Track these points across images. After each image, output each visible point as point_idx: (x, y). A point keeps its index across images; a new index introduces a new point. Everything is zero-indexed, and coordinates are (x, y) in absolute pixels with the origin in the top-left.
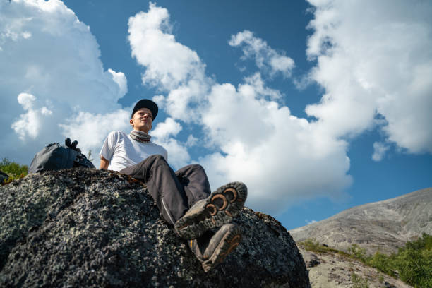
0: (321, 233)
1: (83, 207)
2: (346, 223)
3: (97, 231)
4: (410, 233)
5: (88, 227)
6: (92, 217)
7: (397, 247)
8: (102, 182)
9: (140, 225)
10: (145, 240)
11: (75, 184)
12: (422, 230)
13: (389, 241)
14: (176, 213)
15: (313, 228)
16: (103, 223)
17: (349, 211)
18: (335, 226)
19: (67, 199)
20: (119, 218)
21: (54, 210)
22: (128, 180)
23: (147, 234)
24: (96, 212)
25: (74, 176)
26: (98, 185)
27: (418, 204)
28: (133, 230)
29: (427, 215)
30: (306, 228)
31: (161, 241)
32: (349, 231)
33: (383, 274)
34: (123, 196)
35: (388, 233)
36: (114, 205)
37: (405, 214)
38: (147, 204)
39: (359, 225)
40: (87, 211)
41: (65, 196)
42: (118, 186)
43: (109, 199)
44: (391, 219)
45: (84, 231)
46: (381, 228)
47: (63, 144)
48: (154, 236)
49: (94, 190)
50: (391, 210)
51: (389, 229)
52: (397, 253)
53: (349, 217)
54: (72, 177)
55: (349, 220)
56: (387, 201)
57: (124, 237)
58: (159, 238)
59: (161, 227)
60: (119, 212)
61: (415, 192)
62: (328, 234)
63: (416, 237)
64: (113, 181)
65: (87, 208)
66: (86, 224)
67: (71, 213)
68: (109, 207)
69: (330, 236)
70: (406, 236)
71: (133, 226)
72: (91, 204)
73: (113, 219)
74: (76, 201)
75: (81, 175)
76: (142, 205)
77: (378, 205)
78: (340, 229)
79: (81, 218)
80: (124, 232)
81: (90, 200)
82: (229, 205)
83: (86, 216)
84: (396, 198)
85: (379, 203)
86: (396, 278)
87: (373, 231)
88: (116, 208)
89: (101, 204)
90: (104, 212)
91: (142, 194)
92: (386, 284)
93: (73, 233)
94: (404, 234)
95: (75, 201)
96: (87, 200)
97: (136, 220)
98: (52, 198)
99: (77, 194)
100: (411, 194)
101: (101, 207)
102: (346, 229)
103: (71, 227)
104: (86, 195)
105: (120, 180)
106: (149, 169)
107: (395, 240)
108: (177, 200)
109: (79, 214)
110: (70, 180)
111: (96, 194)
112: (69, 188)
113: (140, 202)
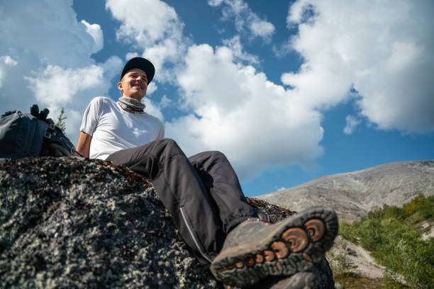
0: (291, 199)
1: (58, 229)
2: (315, 191)
3: (85, 279)
4: (371, 203)
5: (68, 270)
6: (75, 250)
7: (359, 215)
8: (88, 183)
9: (151, 254)
10: (160, 283)
11: (45, 186)
12: (382, 200)
13: (352, 209)
14: (204, 236)
15: (284, 194)
16: (93, 260)
17: (319, 180)
18: (305, 194)
19: (32, 212)
20: (117, 246)
21: (8, 235)
22: (126, 176)
23: (162, 269)
24: (81, 238)
25: (43, 172)
26: (81, 187)
27: (382, 177)
28: (139, 267)
29: (388, 188)
30: (276, 194)
31: (182, 280)
32: (317, 199)
33: (346, 241)
34: (122, 206)
35: (353, 202)
36: (109, 224)
37: (370, 185)
38: (157, 216)
39: (327, 193)
40: (67, 238)
41: (28, 208)
42: (113, 189)
43: (100, 213)
44: (356, 189)
45: (61, 279)
46: (347, 198)
47: (27, 112)
48: (171, 270)
49: (76, 198)
50: (358, 181)
51: (354, 199)
52: (359, 221)
53: (318, 186)
54: (40, 173)
55: (318, 188)
56: (355, 173)
57: (127, 282)
58: (178, 274)
59: (179, 255)
60: (117, 235)
61: (381, 166)
62: (297, 201)
63: (377, 207)
64: (105, 180)
65: (66, 233)
66: (64, 264)
67: (37, 242)
68: (101, 228)
69: (300, 202)
70: (367, 206)
71: (141, 259)
72: (71, 224)
73: (108, 249)
74: (47, 219)
75: (54, 170)
76: (149, 219)
77: (346, 176)
78: (309, 197)
79: (56, 253)
80: (127, 272)
81: (70, 215)
82: (310, 246)
83: (64, 248)
84: (363, 171)
85: (347, 174)
86: (357, 244)
87: (340, 200)
88: (112, 228)
89: (88, 224)
90: (94, 238)
91: (148, 199)
92: (348, 250)
93: (40, 284)
94: (367, 203)
95: (45, 216)
96: (66, 216)
97: (143, 246)
98: (5, 212)
99: (48, 204)
100: (377, 167)
101: (88, 227)
102: (315, 197)
103: (37, 271)
104: (63, 207)
105: (114, 176)
106: (157, 160)
107: (358, 209)
108: (204, 214)
109: (52, 245)
110: (36, 178)
111: (80, 205)
112: (34, 194)
113: (146, 213)
